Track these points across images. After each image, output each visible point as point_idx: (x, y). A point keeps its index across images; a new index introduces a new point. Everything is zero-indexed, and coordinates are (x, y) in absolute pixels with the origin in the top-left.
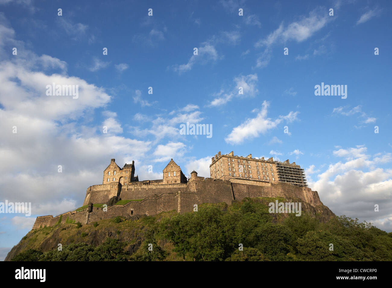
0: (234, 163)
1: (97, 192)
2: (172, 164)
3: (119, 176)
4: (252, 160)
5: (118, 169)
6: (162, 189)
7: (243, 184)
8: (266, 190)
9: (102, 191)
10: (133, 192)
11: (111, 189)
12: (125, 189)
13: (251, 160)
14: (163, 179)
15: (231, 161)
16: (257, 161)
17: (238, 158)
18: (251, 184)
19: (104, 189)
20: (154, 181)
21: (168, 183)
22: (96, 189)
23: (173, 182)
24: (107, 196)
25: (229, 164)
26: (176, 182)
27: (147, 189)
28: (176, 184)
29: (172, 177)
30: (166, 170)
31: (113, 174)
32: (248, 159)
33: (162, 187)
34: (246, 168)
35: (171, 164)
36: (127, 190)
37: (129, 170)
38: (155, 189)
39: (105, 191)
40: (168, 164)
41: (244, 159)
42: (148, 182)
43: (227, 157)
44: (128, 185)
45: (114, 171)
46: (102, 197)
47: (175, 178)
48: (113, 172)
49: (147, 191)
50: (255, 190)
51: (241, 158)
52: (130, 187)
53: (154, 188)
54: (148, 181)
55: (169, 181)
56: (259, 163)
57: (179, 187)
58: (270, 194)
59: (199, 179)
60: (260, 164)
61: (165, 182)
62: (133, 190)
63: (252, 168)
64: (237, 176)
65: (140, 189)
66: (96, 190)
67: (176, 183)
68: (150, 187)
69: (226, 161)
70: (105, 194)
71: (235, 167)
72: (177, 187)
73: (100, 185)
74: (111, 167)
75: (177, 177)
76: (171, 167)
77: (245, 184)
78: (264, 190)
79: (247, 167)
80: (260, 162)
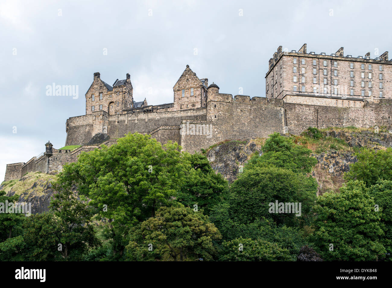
0: (305, 66)
1: (75, 127)
2: (189, 74)
3: (108, 101)
4: (343, 59)
5: (105, 90)
6: (169, 119)
7: (310, 104)
8: (352, 115)
9: (82, 126)
10: (127, 125)
11: (94, 121)
12: (115, 122)
13: (340, 60)
14: (174, 101)
15: (299, 62)
16: (354, 60)
17: (316, 57)
18: (324, 104)
19: (85, 123)
20: (160, 106)
21: (181, 108)
22: (74, 123)
23: (190, 107)
24: (89, 133)
25: (295, 68)
26: (193, 105)
27: (146, 120)
28: (194, 110)
29: (188, 98)
30: (179, 87)
31: (98, 99)
32: (334, 58)
33: (170, 115)
34: (329, 76)
35: (187, 75)
36: (118, 122)
37: (121, 91)
38: (158, 120)
39: (86, 125)
40: (182, 76)
41: (326, 59)
42: (150, 108)
43: (292, 56)
44: (119, 115)
45: (100, 93)
46: (83, 135)
47: (193, 99)
48: (98, 95)
49: (146, 123)
50: (330, 115)
51: (321, 56)
52: (122, 118)
53: (157, 118)
54: (150, 106)
55: (184, 105)
56: (357, 65)
57: (196, 114)
58: (360, 122)
59: (220, 97)
60: (359, 67)
61: (176, 107)
62: (126, 122)
63: (341, 74)
64: (309, 90)
65: (136, 121)
66: (74, 125)
67: (195, 108)
68: (151, 116)
69: (290, 63)
70: (87, 130)
71: (306, 75)
72: (192, 115)
73: (78, 117)
74: (95, 86)
75: (196, 97)
76: (186, 80)
77: (313, 104)
78: (348, 114)
79: (330, 73)
80: (358, 63)
